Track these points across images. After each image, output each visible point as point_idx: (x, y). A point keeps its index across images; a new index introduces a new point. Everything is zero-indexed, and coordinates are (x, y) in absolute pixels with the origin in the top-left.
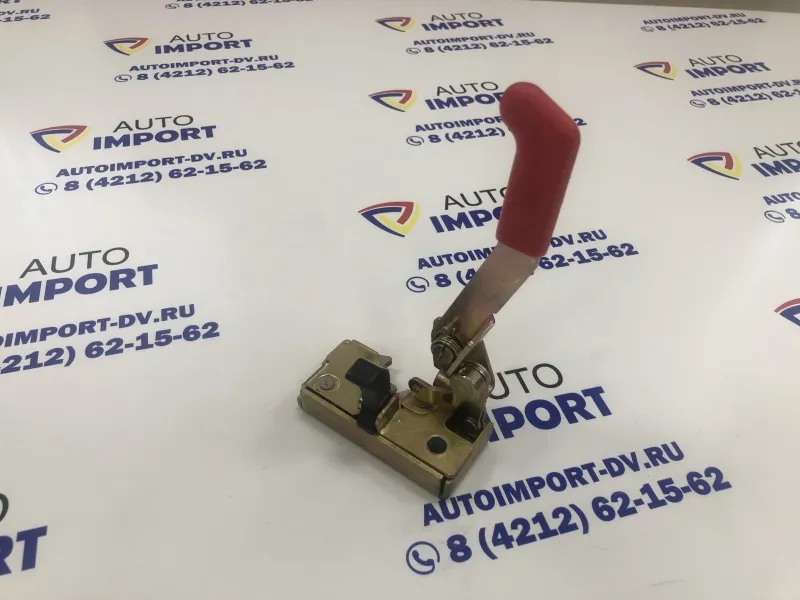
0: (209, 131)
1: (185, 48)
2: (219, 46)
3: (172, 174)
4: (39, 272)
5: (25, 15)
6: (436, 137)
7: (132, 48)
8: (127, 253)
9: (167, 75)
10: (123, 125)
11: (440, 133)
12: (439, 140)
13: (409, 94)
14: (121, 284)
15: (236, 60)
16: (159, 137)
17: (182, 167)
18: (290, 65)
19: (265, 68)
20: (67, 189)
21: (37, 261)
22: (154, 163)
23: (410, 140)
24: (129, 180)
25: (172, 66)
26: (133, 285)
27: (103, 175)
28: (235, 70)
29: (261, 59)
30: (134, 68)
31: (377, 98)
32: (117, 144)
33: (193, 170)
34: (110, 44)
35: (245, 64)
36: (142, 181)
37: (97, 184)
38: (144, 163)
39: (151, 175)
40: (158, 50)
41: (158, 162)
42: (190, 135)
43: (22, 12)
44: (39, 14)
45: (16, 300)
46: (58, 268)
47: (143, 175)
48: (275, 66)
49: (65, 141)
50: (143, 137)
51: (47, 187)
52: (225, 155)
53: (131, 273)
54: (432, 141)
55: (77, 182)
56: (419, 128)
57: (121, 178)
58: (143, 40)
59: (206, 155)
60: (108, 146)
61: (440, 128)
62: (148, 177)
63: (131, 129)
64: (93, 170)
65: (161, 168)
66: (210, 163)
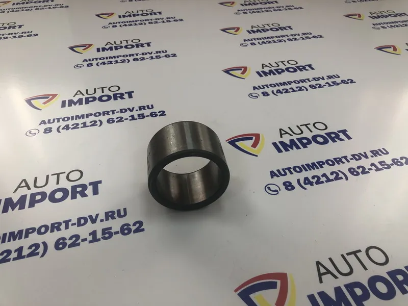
0: (130, 94)
1: (114, 48)
2: (133, 46)
3: (108, 121)
4: (26, 188)
5: (24, 35)
6: (266, 93)
7: (84, 50)
8: (82, 173)
9: (104, 63)
10: (79, 93)
11: (269, 90)
12: (268, 95)
13: (245, 69)
14: (78, 195)
15: (143, 54)
16: (100, 99)
17: (115, 116)
18: (174, 55)
19: (160, 57)
20: (45, 132)
21: (24, 180)
22: (98, 114)
23: (251, 95)
24: (82, 125)
25: (107, 58)
26: (86, 196)
27: (66, 123)
28: (143, 59)
29: (157, 52)
30: (85, 60)
31: (227, 71)
32: (75, 104)
33: (122, 118)
34: (72, 48)
35: (148, 56)
36: (90, 126)
37: (63, 129)
38: (91, 115)
39: (96, 122)
40: (98, 50)
41: (100, 114)
42: (119, 97)
43: (22, 33)
44: (32, 34)
45: (10, 208)
46: (38, 185)
47: (91, 122)
48: (166, 56)
49: (45, 103)
50: (91, 99)
51: (33, 132)
52: (140, 108)
53: (84, 187)
54: (264, 95)
55: (51, 128)
56: (255, 88)
57: (78, 124)
58: (90, 45)
59: (129, 109)
60: (70, 105)
61: (268, 87)
62: (94, 124)
63: (83, 95)
64: (61, 120)
65: (102, 118)
66: (131, 113)
